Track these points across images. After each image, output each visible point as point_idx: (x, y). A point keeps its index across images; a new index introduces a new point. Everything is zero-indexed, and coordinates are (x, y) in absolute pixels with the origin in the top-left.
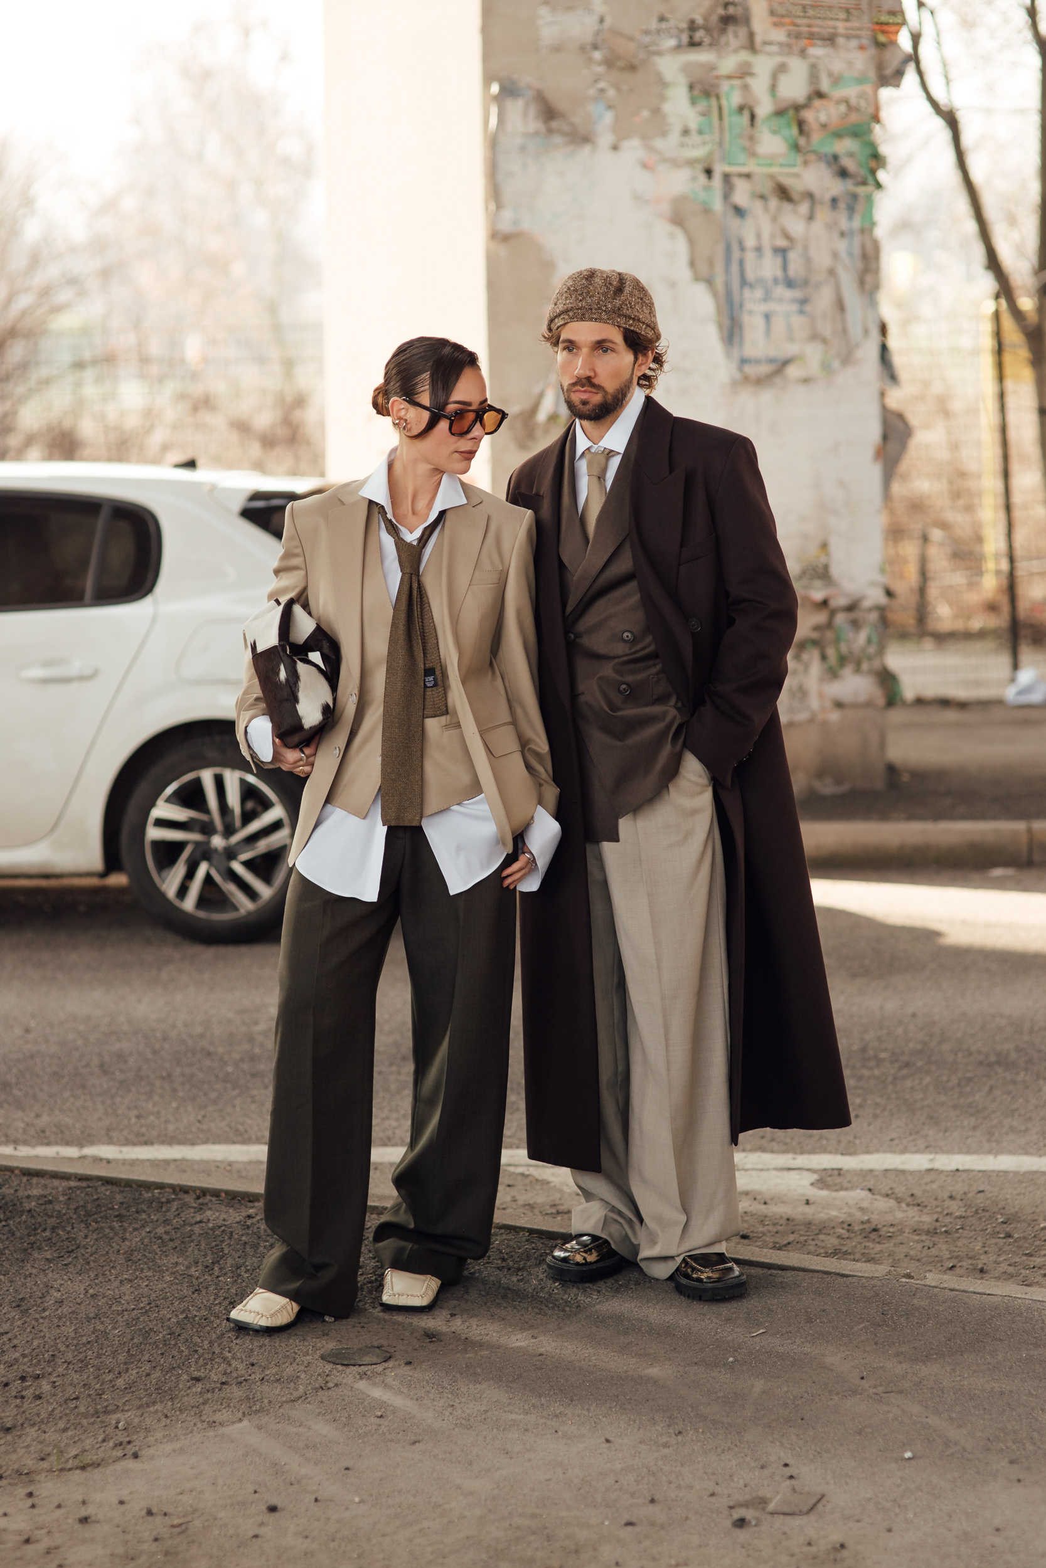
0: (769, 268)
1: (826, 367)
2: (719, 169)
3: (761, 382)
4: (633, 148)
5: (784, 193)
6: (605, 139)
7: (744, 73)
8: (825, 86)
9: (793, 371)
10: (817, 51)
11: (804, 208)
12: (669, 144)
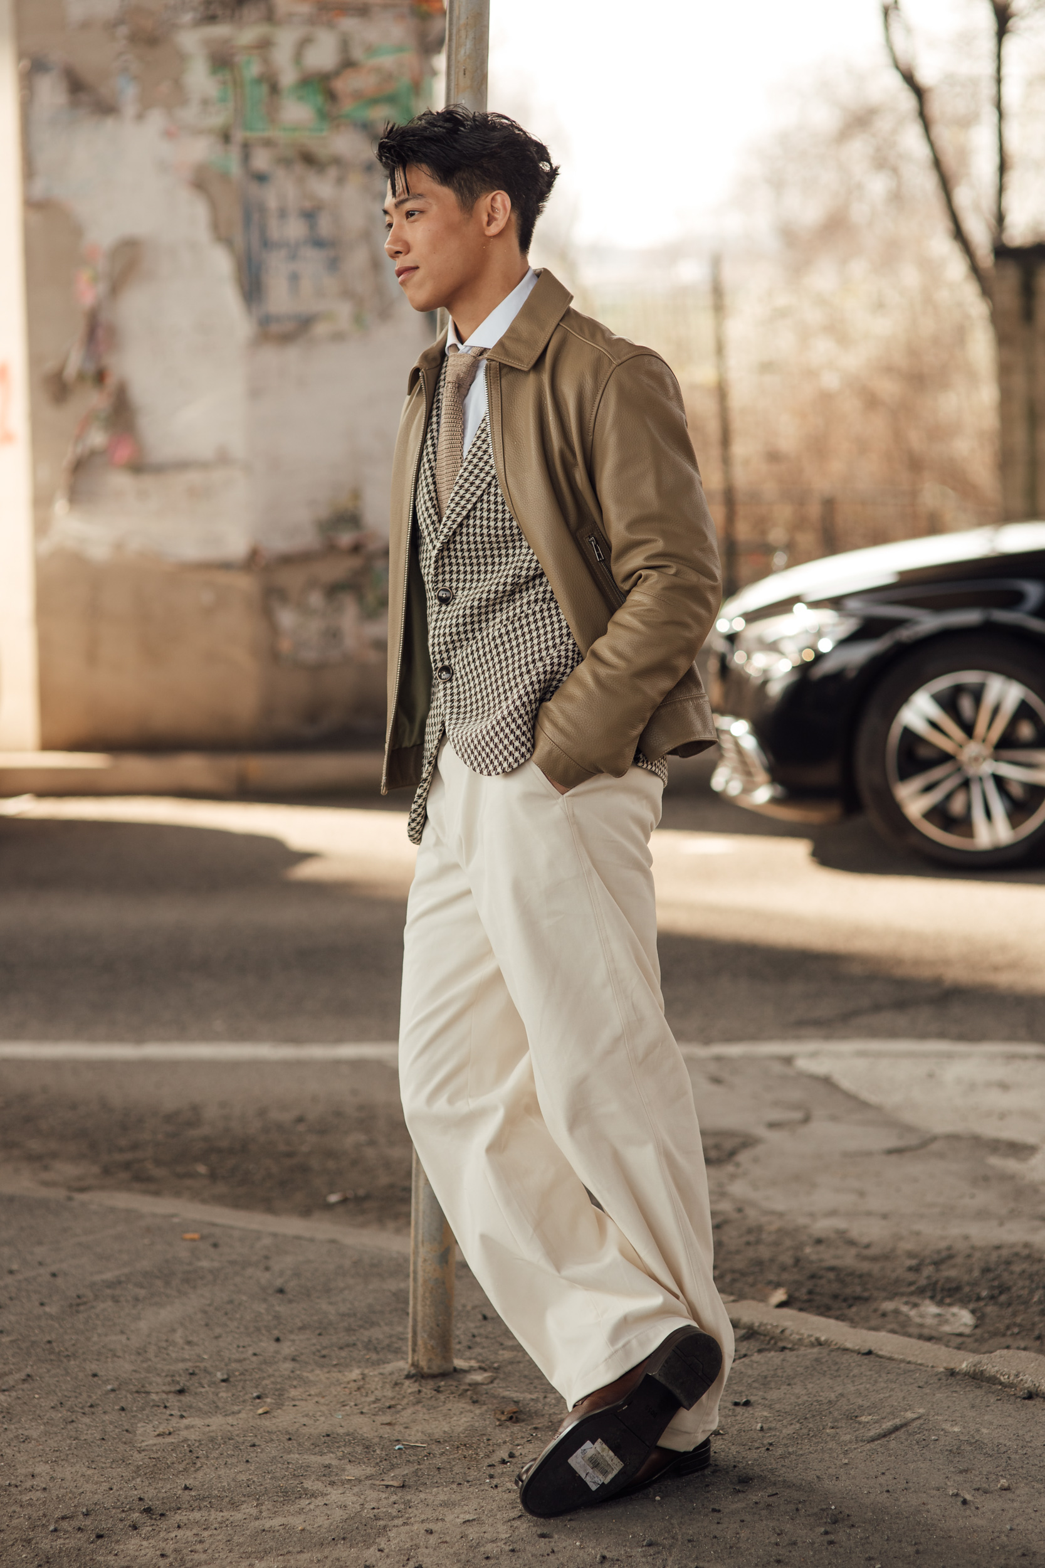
0: (295, 229)
1: (358, 320)
2: (239, 136)
3: (286, 339)
4: (156, 119)
5: (309, 159)
6: (130, 109)
7: (264, 45)
8: (357, 54)
9: (321, 329)
10: (349, 24)
11: (333, 172)
12: (190, 114)
